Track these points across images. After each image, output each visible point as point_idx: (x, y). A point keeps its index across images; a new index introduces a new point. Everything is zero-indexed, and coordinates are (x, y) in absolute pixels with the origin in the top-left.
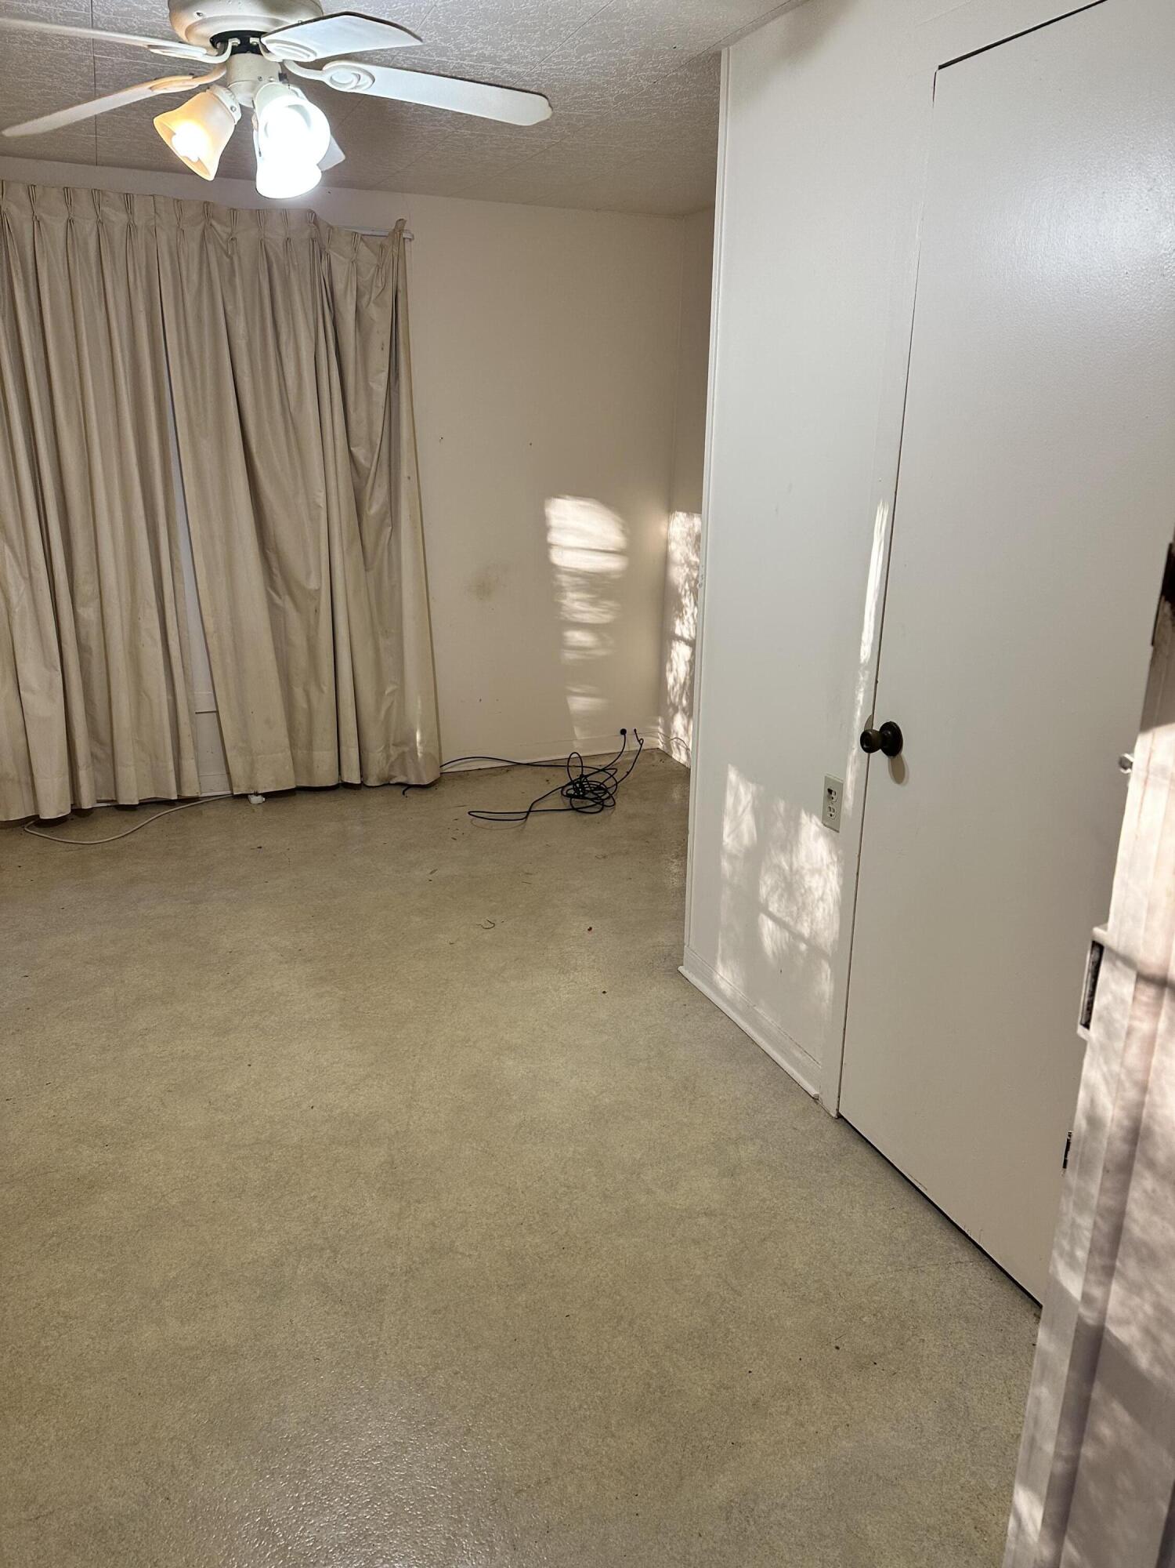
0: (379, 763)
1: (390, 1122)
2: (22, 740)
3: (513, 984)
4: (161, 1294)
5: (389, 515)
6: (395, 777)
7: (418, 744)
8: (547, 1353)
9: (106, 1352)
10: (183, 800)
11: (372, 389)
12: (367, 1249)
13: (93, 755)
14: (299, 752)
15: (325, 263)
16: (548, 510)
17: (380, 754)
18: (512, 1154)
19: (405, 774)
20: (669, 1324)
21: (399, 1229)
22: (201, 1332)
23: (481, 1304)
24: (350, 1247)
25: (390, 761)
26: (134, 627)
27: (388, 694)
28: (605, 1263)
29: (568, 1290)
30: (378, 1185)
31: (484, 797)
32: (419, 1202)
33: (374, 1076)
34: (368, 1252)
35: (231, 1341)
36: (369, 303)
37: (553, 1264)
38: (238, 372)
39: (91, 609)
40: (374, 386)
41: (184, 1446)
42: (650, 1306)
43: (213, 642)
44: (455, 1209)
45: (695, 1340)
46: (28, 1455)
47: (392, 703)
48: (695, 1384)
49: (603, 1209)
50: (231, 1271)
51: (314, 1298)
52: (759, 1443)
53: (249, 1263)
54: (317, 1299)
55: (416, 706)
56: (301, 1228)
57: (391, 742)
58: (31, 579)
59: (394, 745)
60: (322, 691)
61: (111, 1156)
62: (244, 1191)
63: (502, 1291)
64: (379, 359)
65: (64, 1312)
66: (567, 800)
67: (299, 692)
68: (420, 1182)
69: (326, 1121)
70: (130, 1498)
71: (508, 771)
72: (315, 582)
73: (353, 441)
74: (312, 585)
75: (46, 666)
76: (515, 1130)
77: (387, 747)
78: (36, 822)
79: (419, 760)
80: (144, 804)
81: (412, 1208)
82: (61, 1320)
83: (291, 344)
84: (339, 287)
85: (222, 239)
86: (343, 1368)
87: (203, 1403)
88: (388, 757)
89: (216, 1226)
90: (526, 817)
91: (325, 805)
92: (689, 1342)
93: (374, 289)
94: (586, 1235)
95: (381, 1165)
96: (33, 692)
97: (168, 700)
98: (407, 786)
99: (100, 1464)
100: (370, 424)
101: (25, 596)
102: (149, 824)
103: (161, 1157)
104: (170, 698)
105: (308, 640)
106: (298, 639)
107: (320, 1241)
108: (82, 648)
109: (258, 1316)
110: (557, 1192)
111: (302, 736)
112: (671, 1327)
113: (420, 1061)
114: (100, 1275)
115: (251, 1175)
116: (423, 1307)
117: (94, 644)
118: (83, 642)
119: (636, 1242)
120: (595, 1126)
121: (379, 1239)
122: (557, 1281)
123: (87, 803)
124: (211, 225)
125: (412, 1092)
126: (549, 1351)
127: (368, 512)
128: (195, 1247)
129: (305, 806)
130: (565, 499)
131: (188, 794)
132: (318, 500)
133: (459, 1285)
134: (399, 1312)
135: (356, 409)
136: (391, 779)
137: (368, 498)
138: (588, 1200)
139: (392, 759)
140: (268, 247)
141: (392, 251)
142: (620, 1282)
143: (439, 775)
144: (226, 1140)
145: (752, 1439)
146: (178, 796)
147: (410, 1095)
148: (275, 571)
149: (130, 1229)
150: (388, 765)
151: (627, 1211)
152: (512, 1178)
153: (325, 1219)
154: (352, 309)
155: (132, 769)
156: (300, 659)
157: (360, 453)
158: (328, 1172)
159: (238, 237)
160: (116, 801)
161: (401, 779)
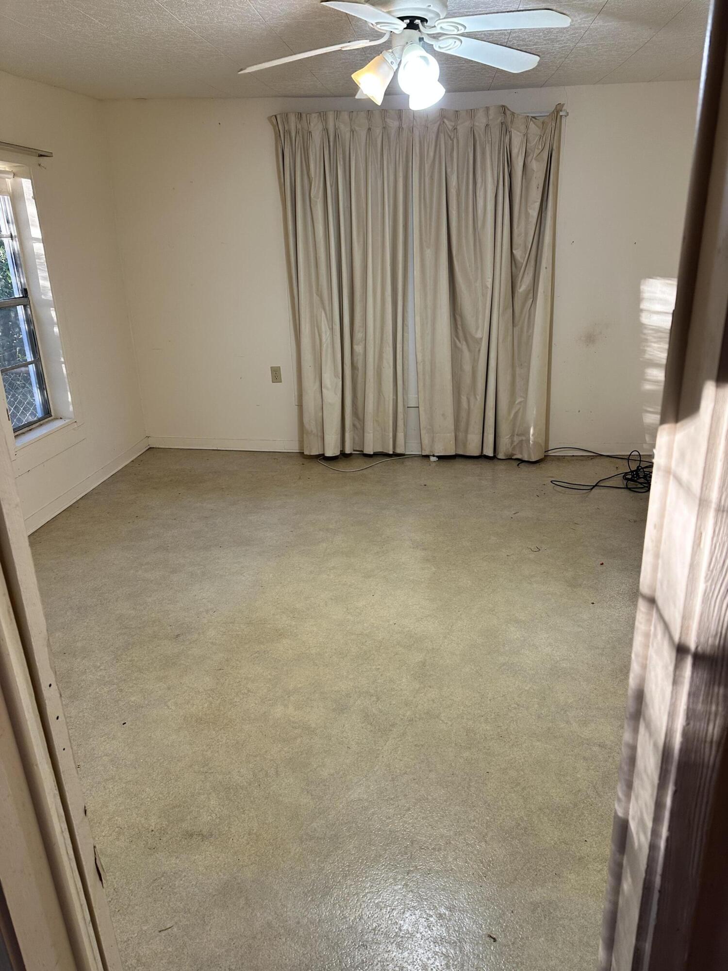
0: (506, 445)
1: (431, 642)
2: (320, 414)
3: (535, 586)
4: (291, 693)
5: (532, 291)
6: (515, 455)
7: (531, 436)
8: (467, 787)
9: (259, 712)
10: (395, 455)
11: (529, 213)
12: (394, 703)
13: (354, 425)
14: (461, 434)
15: (508, 137)
16: (642, 287)
17: (508, 440)
18: (492, 678)
19: (521, 454)
20: (547, 797)
21: (415, 697)
22: (301, 716)
23: (442, 750)
24: (387, 699)
25: (513, 445)
26: (381, 358)
27: (517, 404)
28: (523, 752)
29: (494, 759)
30: (412, 672)
31: (567, 473)
32: (430, 687)
33: (433, 616)
34: (394, 704)
35: (313, 725)
36: (532, 160)
37: (491, 743)
38: (450, 209)
39: (361, 347)
40: (530, 211)
41: (275, 765)
42: (539, 784)
43: (420, 367)
44: (448, 697)
45: (559, 811)
46: (212, 745)
47: (519, 410)
48: (547, 834)
49: (534, 723)
50: (326, 693)
51: (359, 718)
52: (572, 880)
53: (335, 691)
54: (360, 719)
55: (533, 413)
56: (366, 682)
57: (516, 433)
58: (332, 329)
59: (517, 435)
60: (476, 398)
61: (294, 623)
62: (347, 656)
63: (456, 747)
64: (536, 195)
65: (249, 688)
66: (625, 482)
67: (464, 399)
68: (435, 677)
69: (399, 633)
70: (245, 779)
71: (592, 459)
72: (481, 333)
73: (514, 246)
74: (479, 335)
75: (335, 376)
76: (500, 666)
77: (512, 436)
78: (322, 457)
79: (531, 446)
80: (376, 455)
81: (426, 689)
82: (246, 691)
83: (482, 190)
84: (515, 151)
85: (449, 130)
86: (359, 756)
87: (290, 749)
88: (512, 442)
89: (327, 669)
90: (591, 489)
91: (470, 466)
92: (555, 812)
93: (536, 150)
94: (518, 734)
95: (418, 663)
96: (328, 389)
97: (393, 399)
98: (521, 461)
99: (238, 760)
100: (526, 234)
101: (329, 338)
102: (376, 466)
103: (315, 629)
104: (395, 397)
105: (473, 367)
106: (467, 367)
107: (373, 691)
108: (354, 367)
109: (329, 718)
110: (510, 706)
111: (463, 425)
112: (547, 799)
113: (461, 615)
114: (269, 677)
115: (352, 649)
116: (411, 741)
117: (360, 365)
118: (355, 365)
119: (547, 747)
120: (550, 677)
121: (402, 700)
122: (490, 753)
123: (348, 451)
124: (444, 122)
125: (449, 630)
126: (469, 787)
127: (519, 290)
128: (314, 676)
129: (459, 465)
130: (656, 279)
131: (399, 451)
132: (487, 283)
133: (434, 736)
134: (398, 739)
135: (518, 226)
136: (513, 456)
137: (519, 282)
138: (527, 716)
139: (515, 444)
140: (475, 132)
141: (552, 124)
142: (527, 766)
143: (543, 457)
144: (347, 629)
145: (569, 877)
146: (393, 452)
147: (448, 631)
148: (459, 327)
149: (289, 659)
150: (512, 447)
151: (549, 729)
152: (487, 691)
153: (379, 681)
154: (521, 164)
155: (372, 434)
156: (467, 379)
157: (518, 253)
158: (390, 658)
159: (458, 127)
160: (363, 451)
161: (519, 456)
